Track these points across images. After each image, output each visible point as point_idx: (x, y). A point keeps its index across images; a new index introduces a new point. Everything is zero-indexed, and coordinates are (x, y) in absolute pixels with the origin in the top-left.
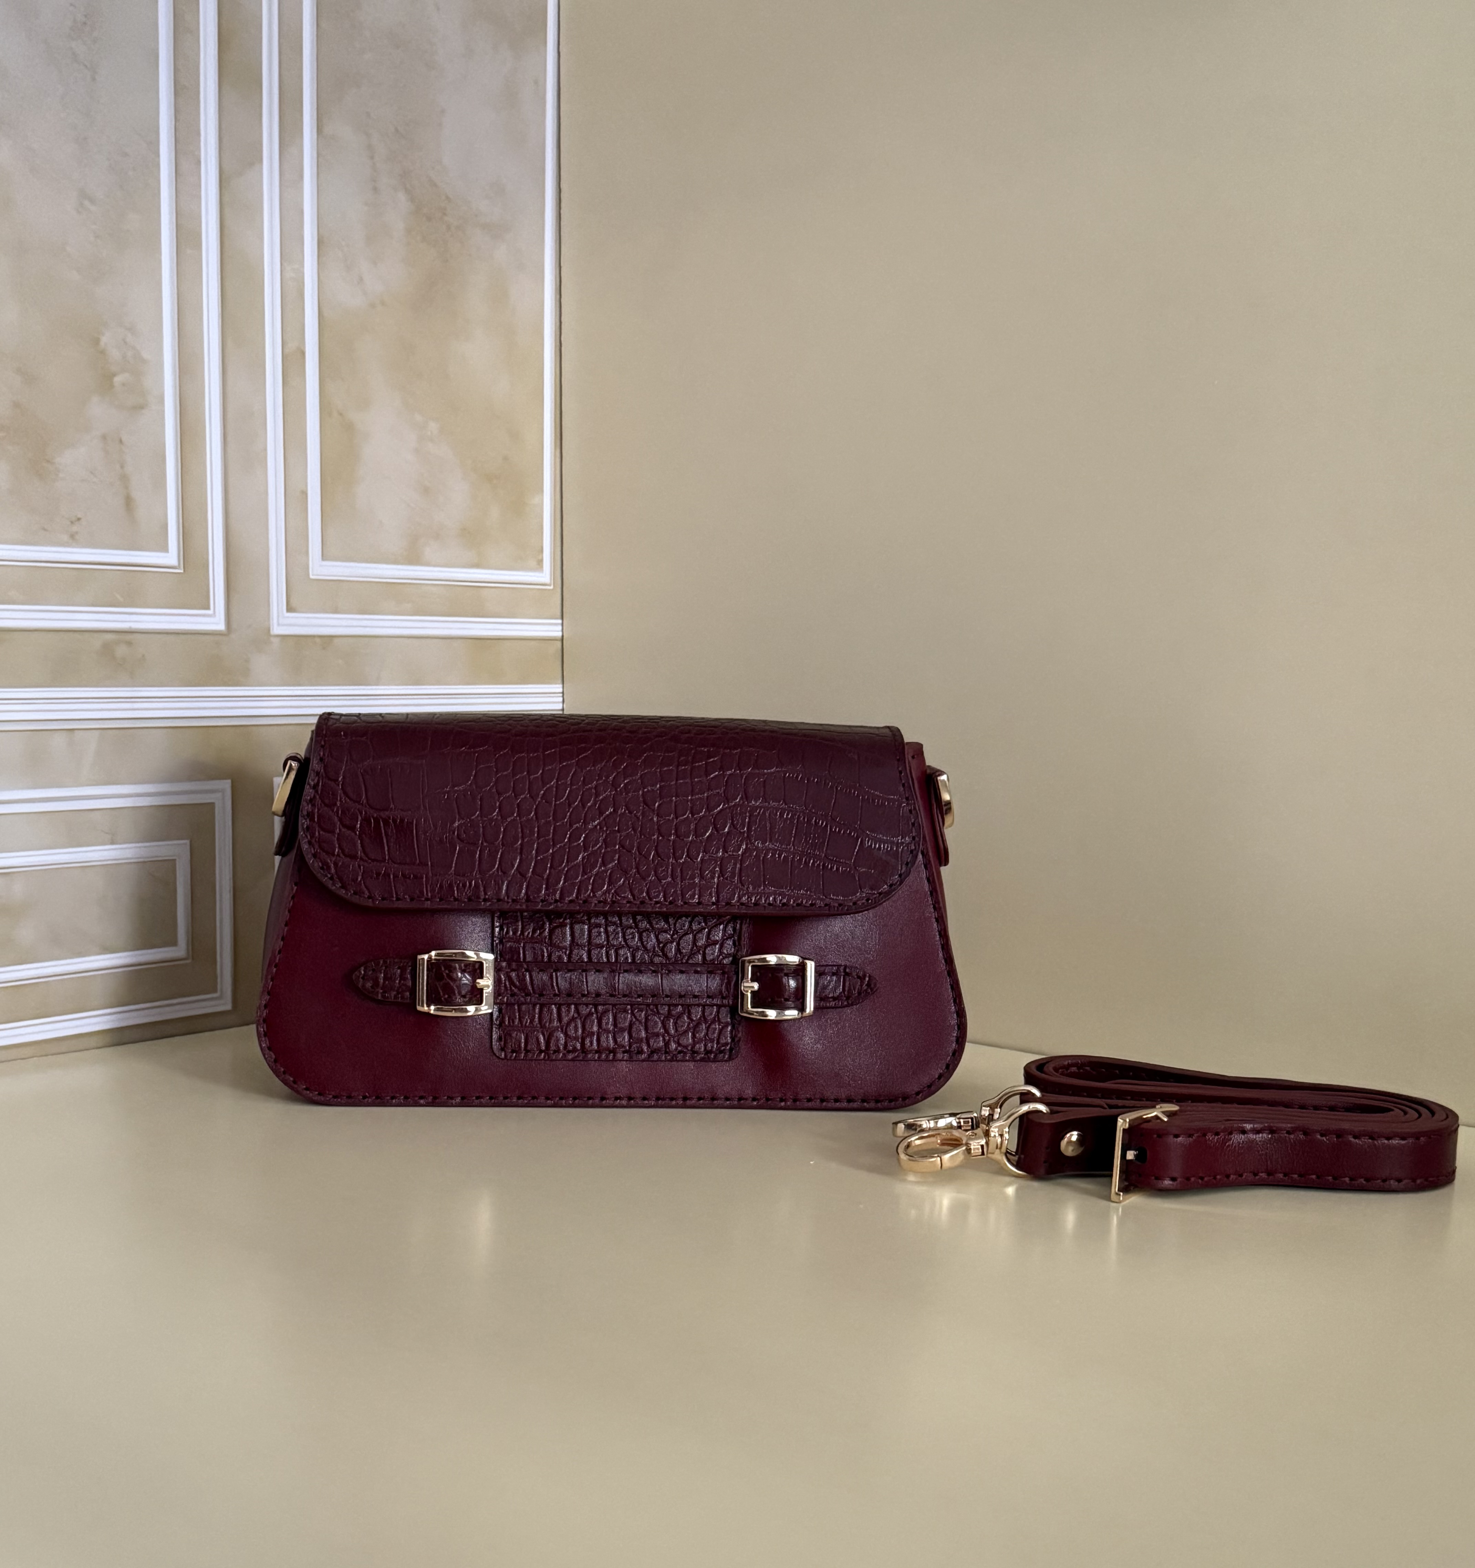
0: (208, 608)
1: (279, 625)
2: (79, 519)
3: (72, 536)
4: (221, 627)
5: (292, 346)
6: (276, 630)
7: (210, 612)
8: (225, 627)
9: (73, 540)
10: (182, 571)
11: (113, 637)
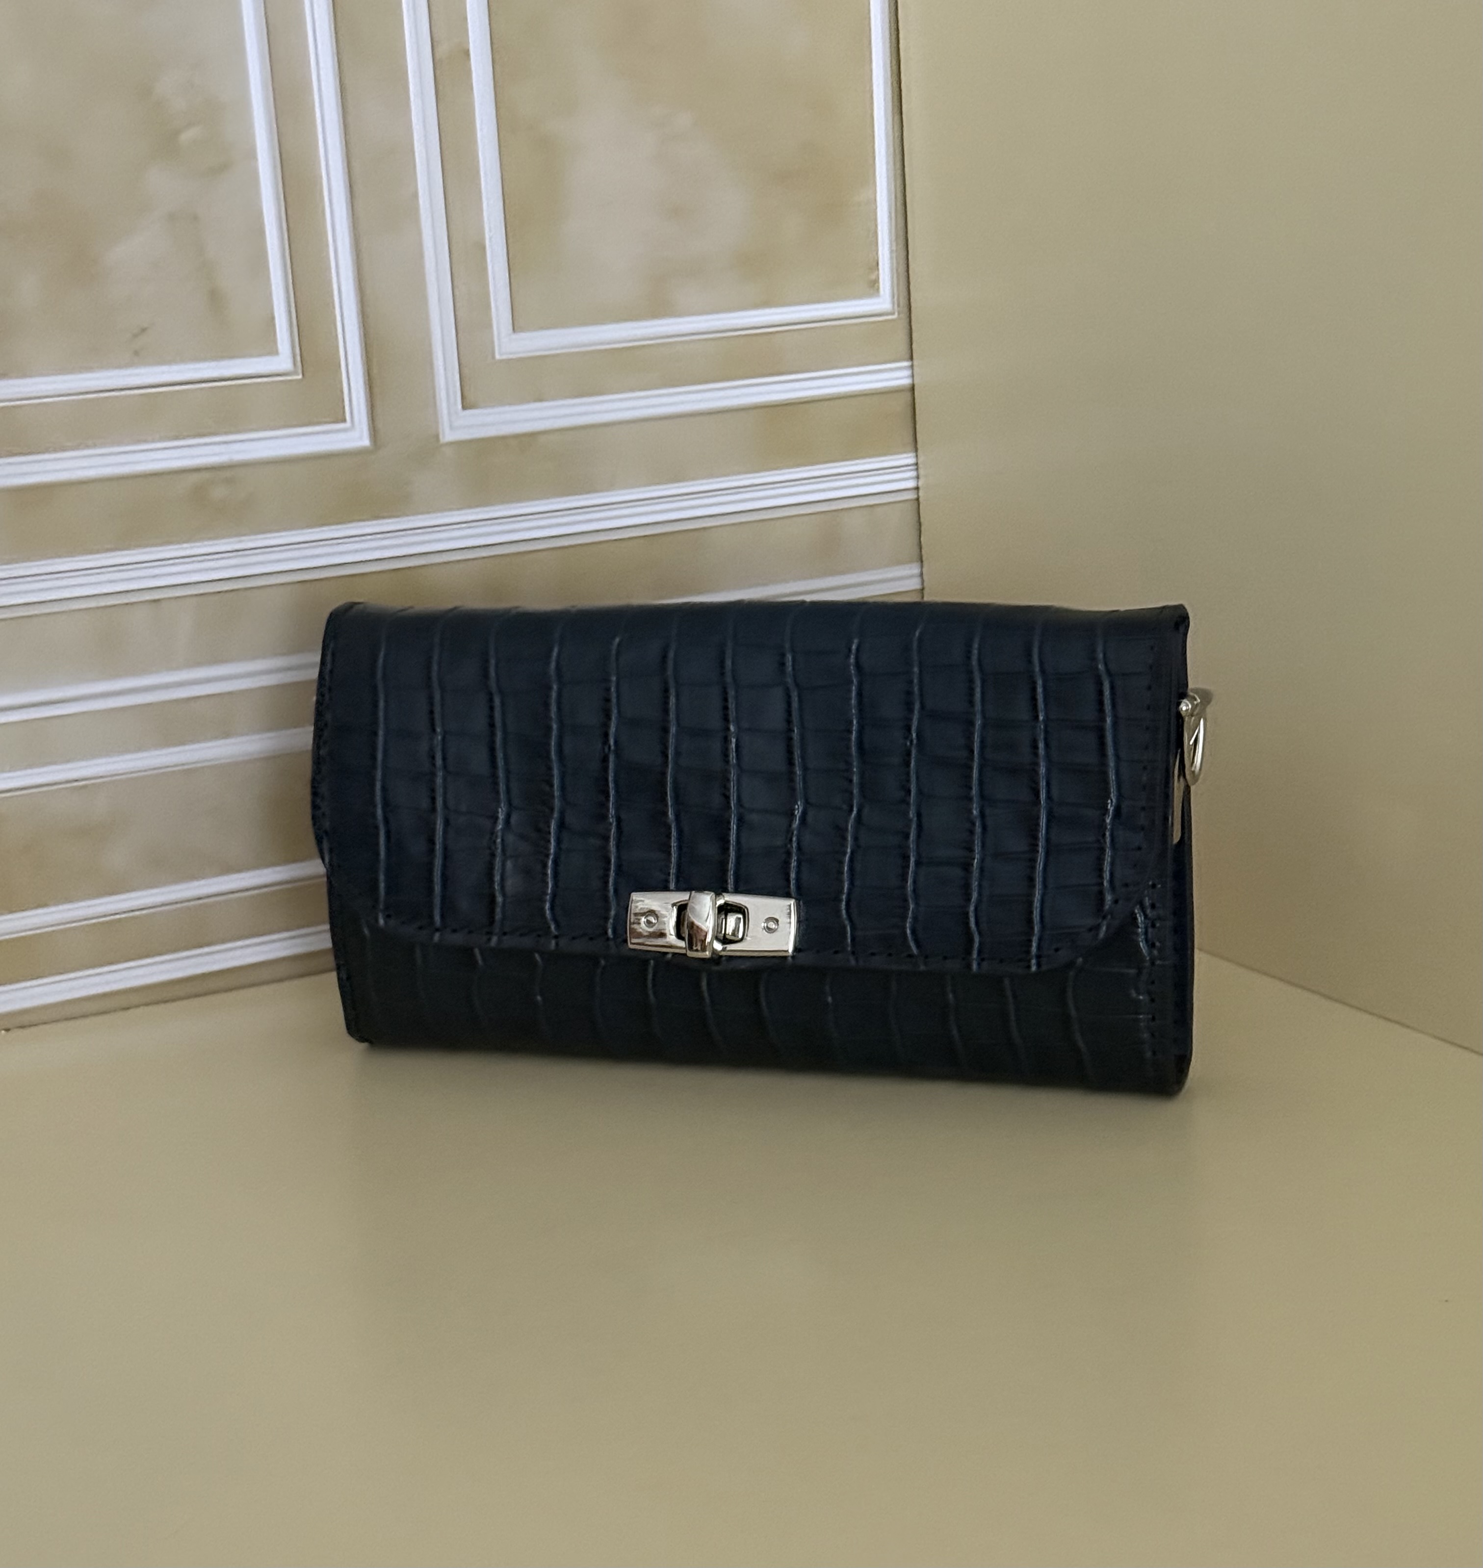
0: (344, 420)
1: (452, 427)
2: (144, 330)
3: (136, 353)
4: (365, 442)
5: (446, 47)
6: (448, 436)
7: (348, 424)
8: (371, 441)
9: (139, 357)
10: (300, 377)
11: (206, 475)
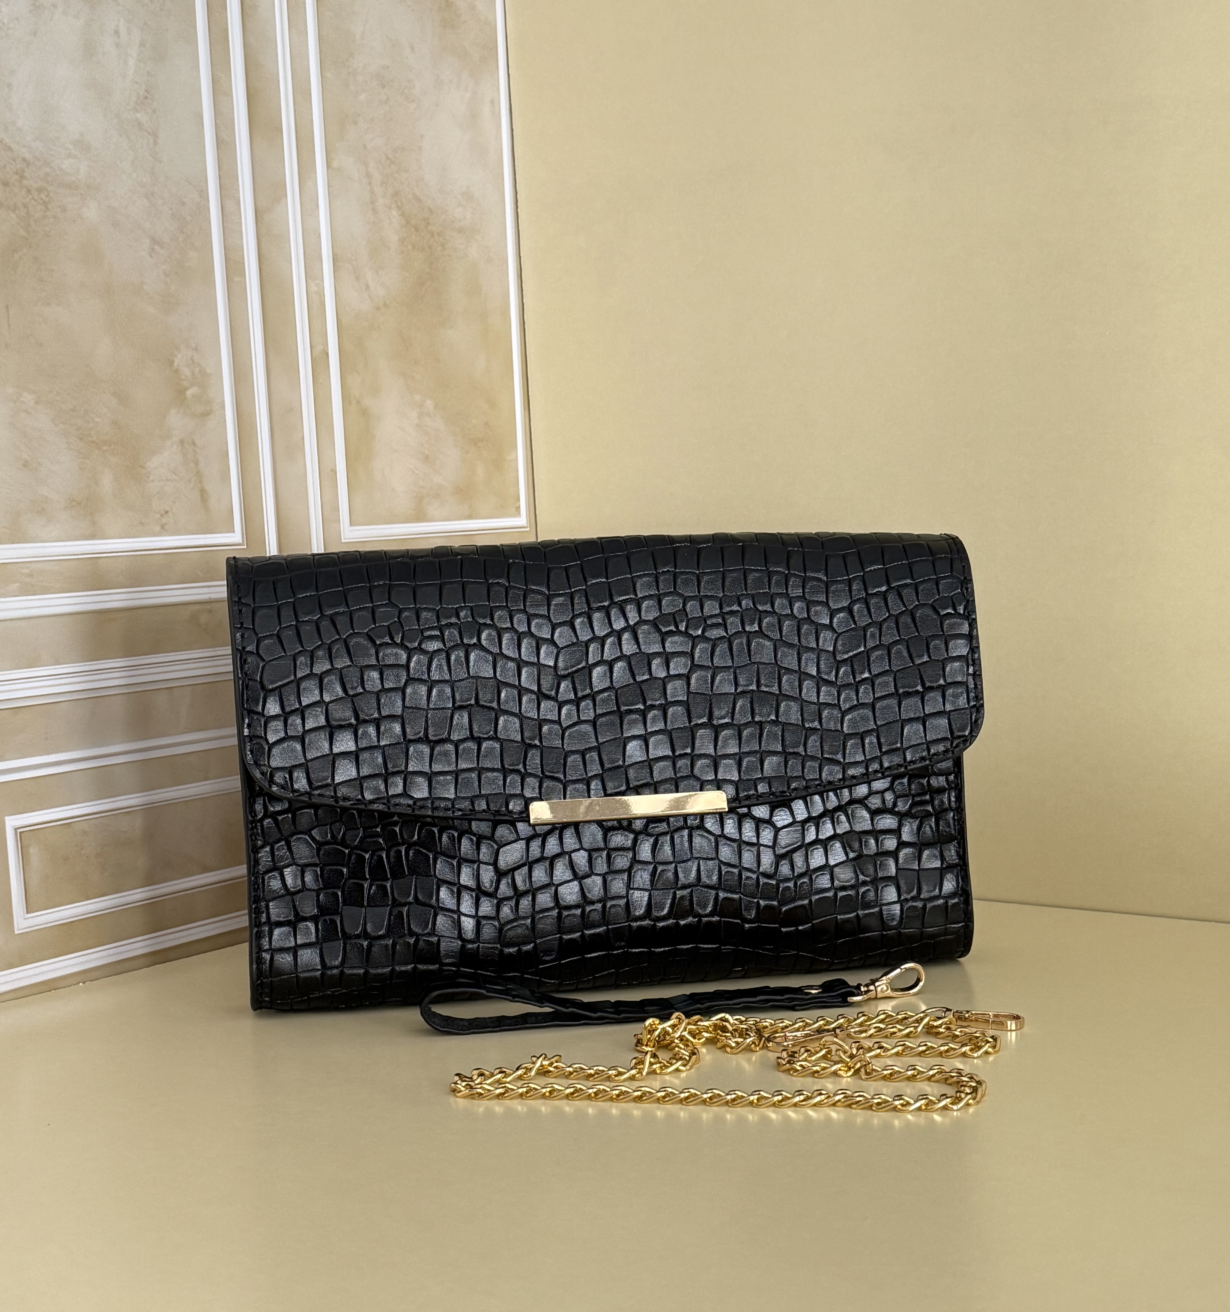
2: (167, 512)
3: (163, 527)
5: (319, 348)
9: (164, 530)
10: (245, 547)
11: (197, 607)
